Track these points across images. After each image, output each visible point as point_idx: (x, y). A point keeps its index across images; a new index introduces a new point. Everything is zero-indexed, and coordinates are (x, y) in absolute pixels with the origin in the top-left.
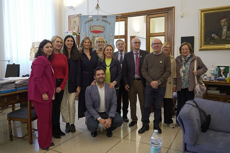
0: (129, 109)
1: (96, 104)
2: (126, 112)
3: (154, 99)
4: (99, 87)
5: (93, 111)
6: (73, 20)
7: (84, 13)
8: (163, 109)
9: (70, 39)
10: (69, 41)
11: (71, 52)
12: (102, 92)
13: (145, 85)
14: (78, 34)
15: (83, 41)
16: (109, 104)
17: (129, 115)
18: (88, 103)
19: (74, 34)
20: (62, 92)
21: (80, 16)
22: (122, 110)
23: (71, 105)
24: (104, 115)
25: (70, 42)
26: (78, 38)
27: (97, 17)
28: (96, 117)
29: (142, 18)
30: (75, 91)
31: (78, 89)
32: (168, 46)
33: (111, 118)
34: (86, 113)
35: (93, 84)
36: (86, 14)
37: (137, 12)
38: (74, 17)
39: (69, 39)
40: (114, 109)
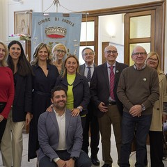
0: (100, 146)
1: (53, 139)
2: (95, 151)
3: (136, 131)
4: (57, 114)
5: (48, 149)
6: (20, 18)
7: (37, 10)
8: (148, 147)
9: (16, 46)
10: (14, 48)
11: (18, 64)
12: (61, 121)
13: (121, 113)
14: (27, 39)
15: (38, 50)
16: (71, 139)
17: (100, 156)
18: (42, 136)
19: (23, 38)
20: (5, 121)
21: (30, 13)
22: (89, 148)
23: (17, 141)
24: (64, 155)
25: (16, 51)
26: (29, 44)
27: (55, 16)
28: (52, 157)
29: (119, 17)
30: (23, 119)
31: (28, 117)
32: (155, 57)
33: (74, 158)
34: (38, 152)
35: (49, 109)
36: (40, 11)
37: (111, 9)
38: (22, 13)
39: (14, 46)
40: (78, 145)
